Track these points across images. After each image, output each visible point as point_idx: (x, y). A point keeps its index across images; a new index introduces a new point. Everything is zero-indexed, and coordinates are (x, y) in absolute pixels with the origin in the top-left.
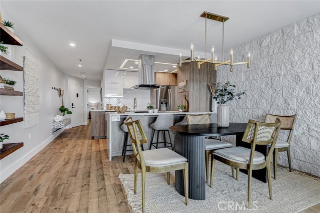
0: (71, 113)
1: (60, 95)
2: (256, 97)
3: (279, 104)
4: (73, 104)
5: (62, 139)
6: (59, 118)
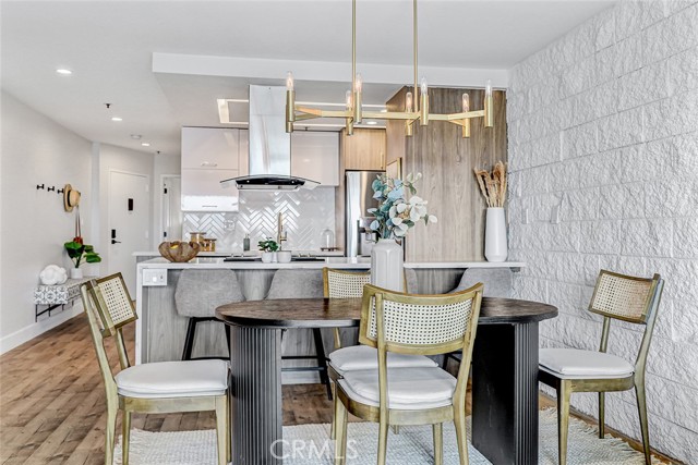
0: (99, 260)
1: (68, 204)
2: (591, 212)
3: (638, 237)
4: (114, 232)
5: (58, 336)
6: (54, 274)
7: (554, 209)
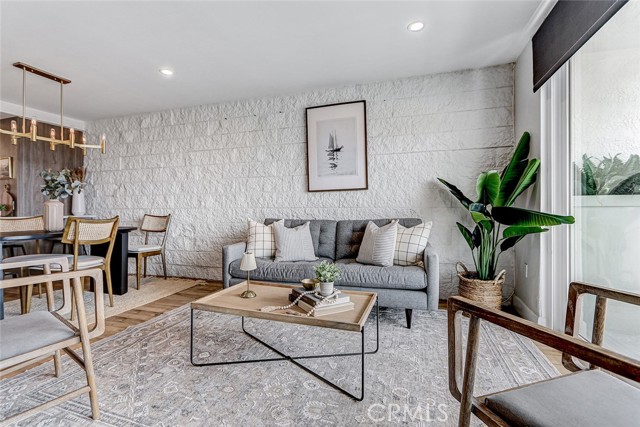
7: (115, 191)
